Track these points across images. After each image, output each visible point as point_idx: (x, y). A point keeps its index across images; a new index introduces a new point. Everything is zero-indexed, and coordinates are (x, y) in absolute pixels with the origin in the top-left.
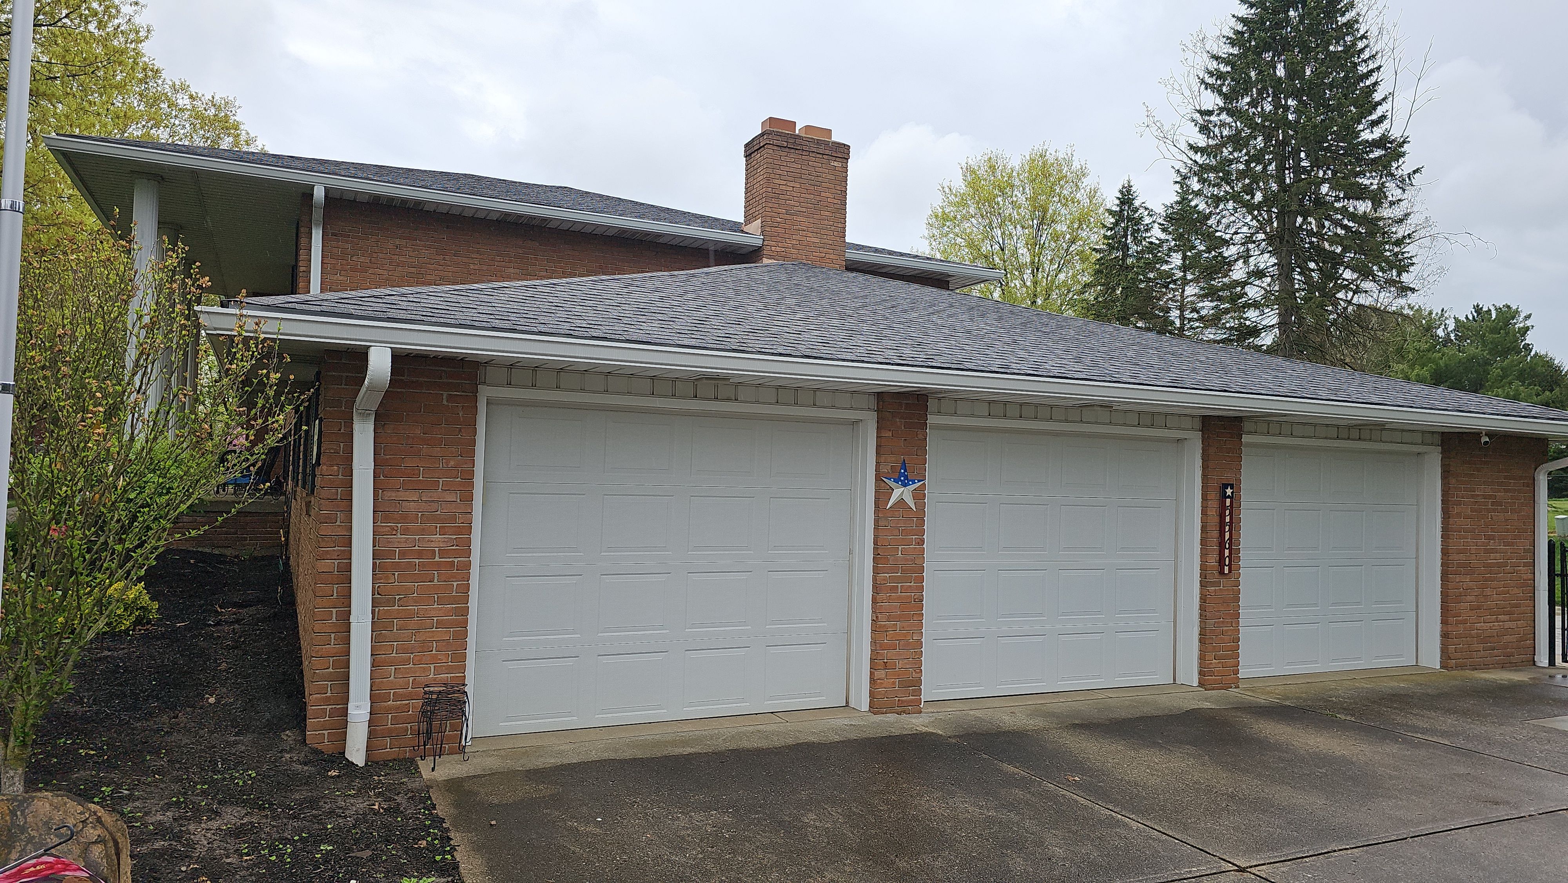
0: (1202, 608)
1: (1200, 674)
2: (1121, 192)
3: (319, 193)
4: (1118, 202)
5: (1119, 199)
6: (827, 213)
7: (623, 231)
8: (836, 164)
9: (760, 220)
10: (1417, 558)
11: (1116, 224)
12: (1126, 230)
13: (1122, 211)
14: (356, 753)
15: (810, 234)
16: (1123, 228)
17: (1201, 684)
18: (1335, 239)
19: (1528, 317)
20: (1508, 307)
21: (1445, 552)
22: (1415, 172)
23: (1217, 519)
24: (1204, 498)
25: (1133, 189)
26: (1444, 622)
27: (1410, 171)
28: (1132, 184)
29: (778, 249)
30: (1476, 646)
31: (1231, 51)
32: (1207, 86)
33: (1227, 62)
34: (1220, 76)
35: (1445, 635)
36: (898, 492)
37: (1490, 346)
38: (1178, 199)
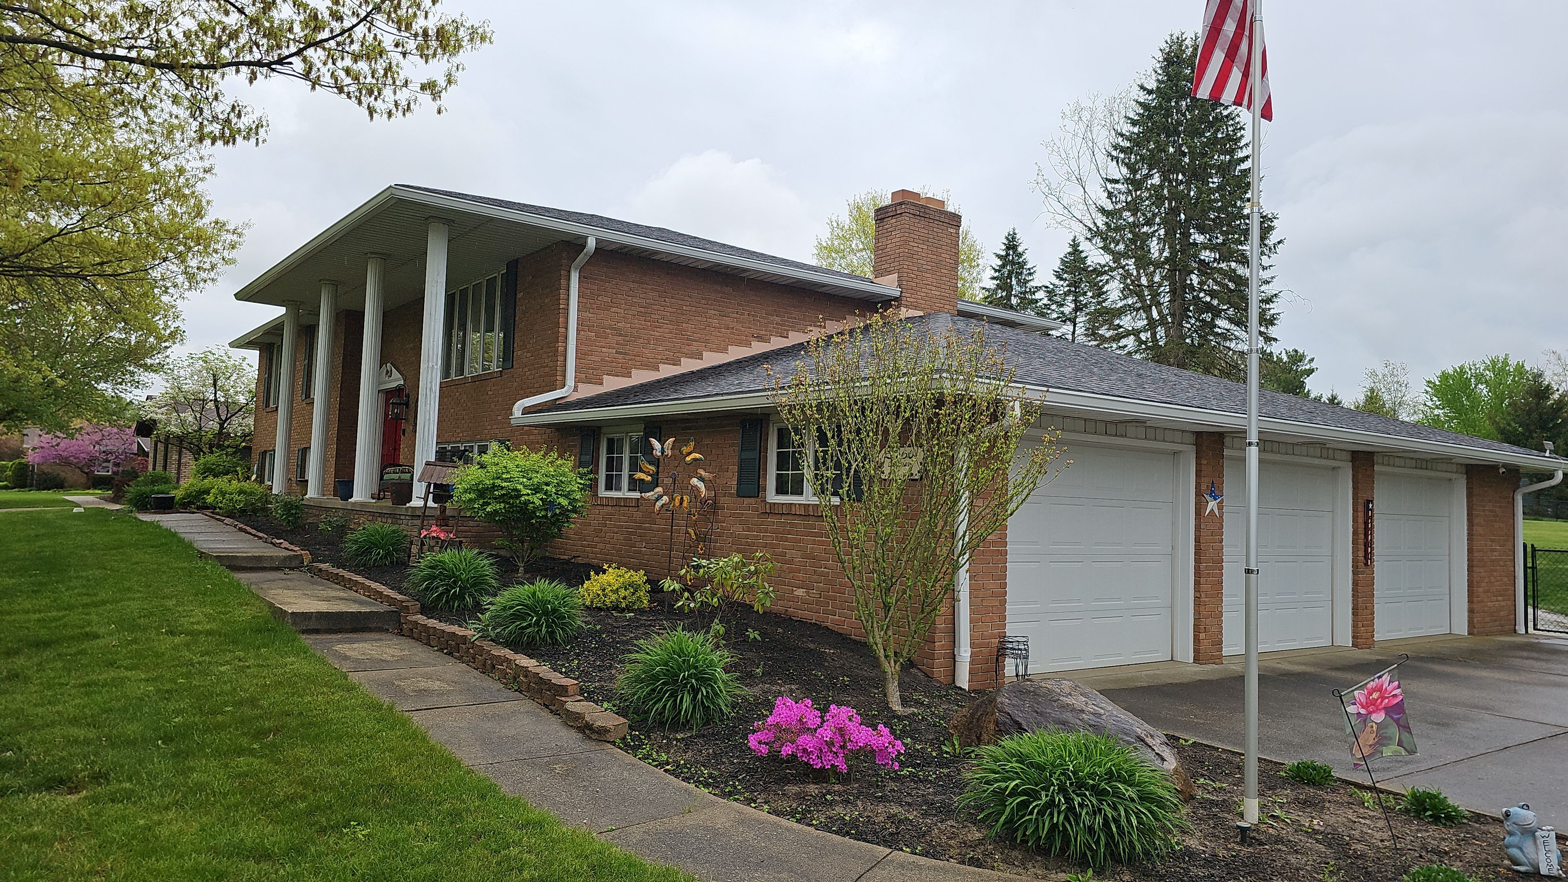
0: (1355, 590)
1: (1353, 637)
2: (1007, 238)
3: (591, 243)
4: (1004, 247)
5: (1005, 244)
6: (945, 271)
7: (799, 281)
8: (952, 230)
9: (896, 275)
10: (1449, 555)
11: (1003, 266)
12: (1010, 273)
13: (1008, 255)
14: (963, 681)
15: (934, 288)
16: (1009, 271)
17: (1353, 645)
18: (1212, 294)
19: (1312, 360)
20: (1296, 351)
21: (1470, 551)
22: (1279, 243)
23: (1363, 526)
24: (1355, 510)
25: (1018, 236)
26: (1470, 601)
27: (1276, 241)
28: (1016, 232)
29: (912, 300)
30: (1488, 619)
31: (1131, 129)
32: (1113, 158)
33: (1129, 139)
34: (1123, 150)
35: (1471, 611)
36: (1212, 505)
37: (1283, 384)
38: (1070, 250)
